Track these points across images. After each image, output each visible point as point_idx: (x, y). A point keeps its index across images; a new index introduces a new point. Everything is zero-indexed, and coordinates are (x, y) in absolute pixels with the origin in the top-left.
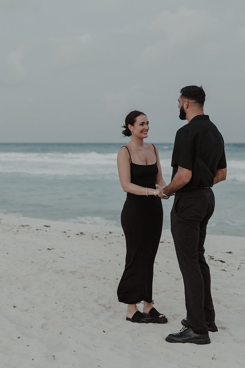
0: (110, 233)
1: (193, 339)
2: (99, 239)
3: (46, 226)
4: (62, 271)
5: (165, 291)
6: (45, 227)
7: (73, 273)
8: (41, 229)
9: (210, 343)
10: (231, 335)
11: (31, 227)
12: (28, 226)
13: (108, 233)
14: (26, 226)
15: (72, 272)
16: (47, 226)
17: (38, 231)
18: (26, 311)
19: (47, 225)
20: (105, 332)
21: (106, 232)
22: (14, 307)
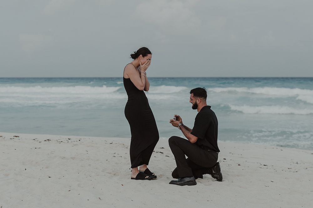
3: (15, 136)
8: (14, 138)
9: (196, 184)
11: (5, 137)
12: (1, 136)
13: (68, 139)
16: (17, 137)
18: (60, 178)
20: (123, 185)
21: (66, 139)
22: (49, 177)
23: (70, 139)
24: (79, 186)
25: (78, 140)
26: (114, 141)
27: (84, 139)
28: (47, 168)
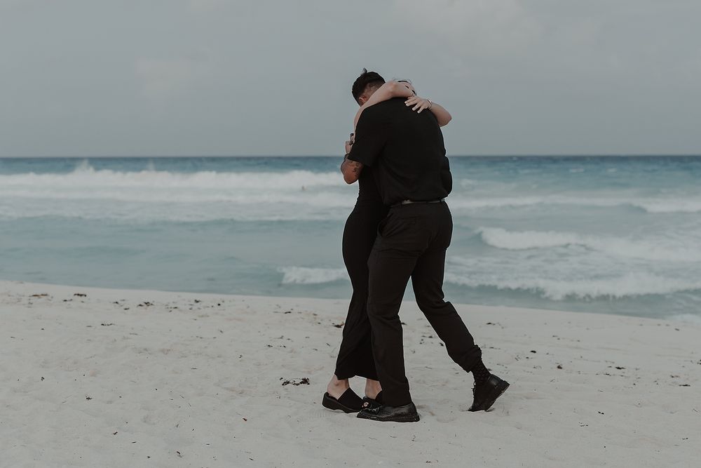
0: (197, 302)
1: (393, 417)
2: (181, 311)
3: (78, 295)
4: (146, 350)
5: (321, 369)
6: (76, 296)
7: (165, 352)
8: (71, 300)
10: (433, 415)
11: (52, 297)
12: (46, 295)
13: (193, 302)
14: (42, 295)
15: (163, 351)
16: (81, 295)
17: (68, 303)
18: (110, 402)
19: (80, 293)
20: (246, 420)
21: (190, 301)
22: (88, 399)
23: (198, 302)
24: (145, 422)
25: (216, 305)
26: (297, 306)
27: (230, 301)
28: (94, 375)
